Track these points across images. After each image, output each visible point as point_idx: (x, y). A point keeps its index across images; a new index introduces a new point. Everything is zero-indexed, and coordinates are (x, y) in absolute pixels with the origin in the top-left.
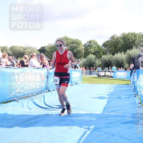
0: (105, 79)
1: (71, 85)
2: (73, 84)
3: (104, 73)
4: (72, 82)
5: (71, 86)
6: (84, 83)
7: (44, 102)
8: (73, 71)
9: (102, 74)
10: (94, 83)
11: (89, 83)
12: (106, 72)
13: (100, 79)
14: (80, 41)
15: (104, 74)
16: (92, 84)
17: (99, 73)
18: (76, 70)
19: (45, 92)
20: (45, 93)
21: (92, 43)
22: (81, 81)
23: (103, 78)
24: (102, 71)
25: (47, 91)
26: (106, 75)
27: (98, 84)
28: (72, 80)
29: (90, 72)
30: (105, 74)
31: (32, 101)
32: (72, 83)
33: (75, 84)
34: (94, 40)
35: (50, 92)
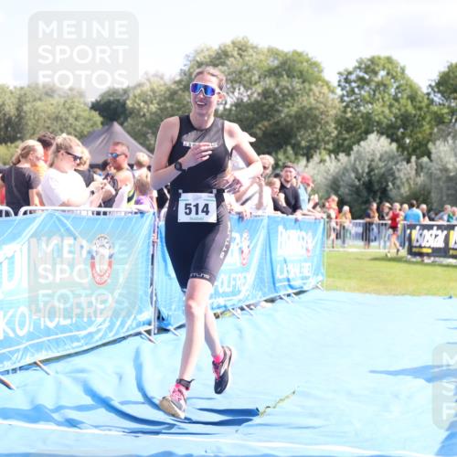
0: (448, 266)
1: (272, 301)
2: (282, 293)
3: (442, 235)
4: (277, 285)
5: (269, 305)
6: (337, 289)
7: (141, 389)
8: (281, 228)
9: (433, 239)
10: (387, 287)
11: (362, 290)
12: (452, 232)
13: (418, 268)
14: (314, 65)
15: (440, 244)
16: (378, 293)
17: (415, 234)
18: (296, 220)
19: (139, 334)
20: (138, 337)
21: (382, 73)
22: (320, 278)
23: (433, 264)
24: (429, 227)
25: (149, 332)
26: (452, 245)
27: (408, 297)
28: (278, 275)
29: (367, 227)
30: (447, 240)
31: (76, 380)
32: (275, 289)
33: (290, 291)
34: (389, 60)
35: (164, 336)
